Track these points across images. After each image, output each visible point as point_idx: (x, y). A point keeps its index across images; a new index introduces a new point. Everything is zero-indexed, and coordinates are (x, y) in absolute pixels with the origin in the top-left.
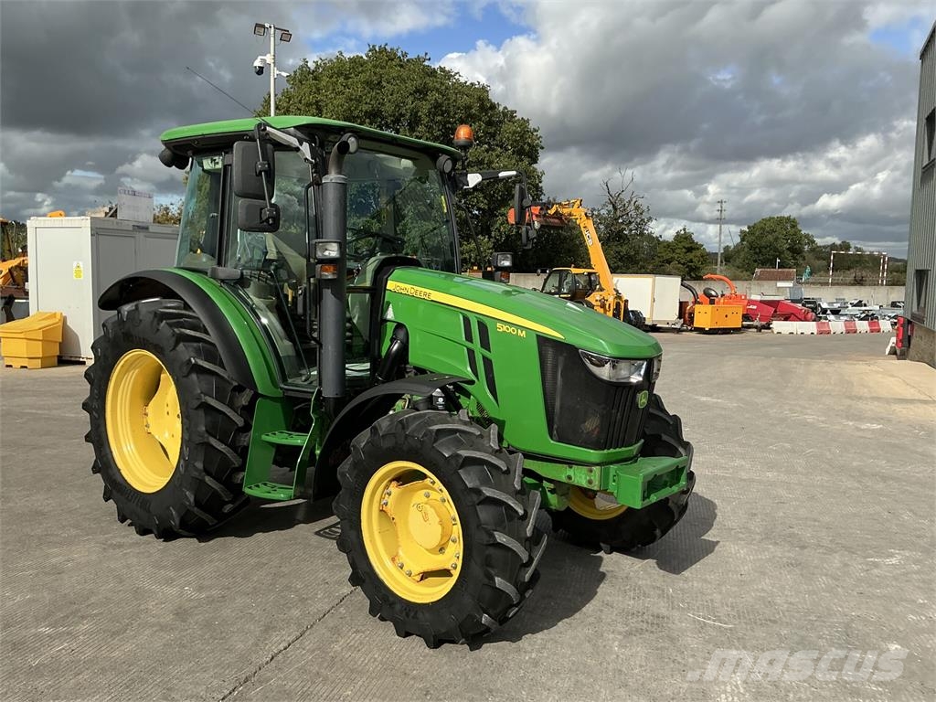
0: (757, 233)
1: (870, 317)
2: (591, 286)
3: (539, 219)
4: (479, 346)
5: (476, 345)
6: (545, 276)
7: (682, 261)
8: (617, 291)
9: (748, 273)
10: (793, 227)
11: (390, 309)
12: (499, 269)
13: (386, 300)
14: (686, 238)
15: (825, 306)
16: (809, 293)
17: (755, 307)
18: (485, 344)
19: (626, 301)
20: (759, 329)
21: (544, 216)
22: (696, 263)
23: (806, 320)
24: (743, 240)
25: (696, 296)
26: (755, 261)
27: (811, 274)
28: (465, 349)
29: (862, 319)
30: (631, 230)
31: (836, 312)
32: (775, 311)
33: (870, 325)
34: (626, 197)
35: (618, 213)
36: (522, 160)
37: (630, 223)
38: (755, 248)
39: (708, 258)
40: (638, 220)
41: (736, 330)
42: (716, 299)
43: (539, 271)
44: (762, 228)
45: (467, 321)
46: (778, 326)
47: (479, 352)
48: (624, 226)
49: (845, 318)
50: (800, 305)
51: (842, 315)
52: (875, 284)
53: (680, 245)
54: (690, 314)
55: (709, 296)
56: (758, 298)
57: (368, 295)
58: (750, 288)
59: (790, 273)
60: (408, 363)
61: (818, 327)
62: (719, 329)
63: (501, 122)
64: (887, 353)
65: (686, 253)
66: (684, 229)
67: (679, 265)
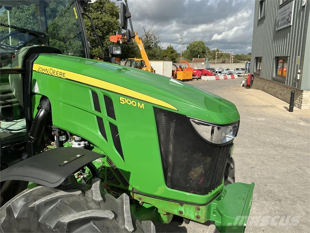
0: (192, 46)
1: (230, 74)
2: (142, 65)
3: (122, 40)
4: (106, 114)
5: (104, 114)
6: (125, 62)
7: (170, 56)
8: (151, 67)
9: (190, 60)
10: (203, 44)
11: (36, 85)
12: (113, 55)
13: (33, 78)
14: (171, 48)
15: (217, 70)
16: (212, 66)
17: (196, 72)
18: (111, 113)
19: (155, 71)
20: (198, 79)
21: (124, 39)
22: (174, 57)
23: (212, 75)
24: (188, 49)
25: (177, 68)
26: (192, 56)
27: (208, 60)
28: (95, 117)
29: (229, 75)
30: (153, 45)
31: (220, 72)
32: (202, 73)
33: (231, 77)
34: (150, 33)
35: (148, 39)
36: (113, 18)
37: (152, 42)
38: (192, 52)
39: (178, 55)
40: (155, 42)
41: (191, 80)
42: (184, 69)
43: (123, 60)
44: (194, 45)
45: (95, 95)
46: (204, 78)
47: (107, 120)
48: (150, 44)
49: (223, 74)
50: (209, 70)
51: (222, 73)
52: (229, 63)
53: (169, 51)
54: (176, 75)
55: (181, 68)
56: (196, 68)
57: (20, 75)
58: (193, 65)
59: (203, 60)
60: (52, 125)
61: (216, 77)
62: (185, 80)
63: (104, 3)
64: (241, 86)
65: (171, 53)
66: (170, 45)
67: (169, 58)
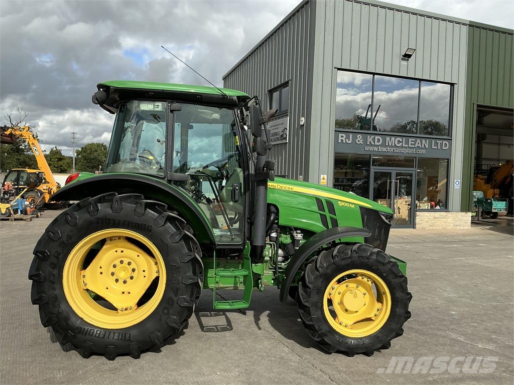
0: (88, 151)
2: (39, 180)
4: (328, 213)
7: (56, 166)
14: (57, 153)
21: (2, 135)
22: (65, 167)
24: (78, 155)
26: (88, 167)
28: (319, 214)
30: (26, 146)
38: (87, 160)
45: (319, 201)
53: (54, 157)
65: (58, 161)
66: (56, 147)
67: (55, 168)
